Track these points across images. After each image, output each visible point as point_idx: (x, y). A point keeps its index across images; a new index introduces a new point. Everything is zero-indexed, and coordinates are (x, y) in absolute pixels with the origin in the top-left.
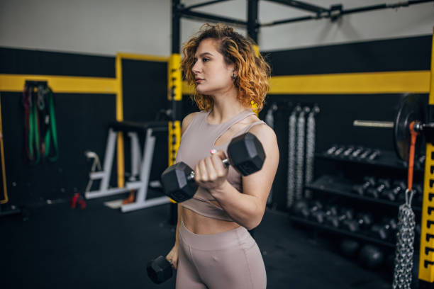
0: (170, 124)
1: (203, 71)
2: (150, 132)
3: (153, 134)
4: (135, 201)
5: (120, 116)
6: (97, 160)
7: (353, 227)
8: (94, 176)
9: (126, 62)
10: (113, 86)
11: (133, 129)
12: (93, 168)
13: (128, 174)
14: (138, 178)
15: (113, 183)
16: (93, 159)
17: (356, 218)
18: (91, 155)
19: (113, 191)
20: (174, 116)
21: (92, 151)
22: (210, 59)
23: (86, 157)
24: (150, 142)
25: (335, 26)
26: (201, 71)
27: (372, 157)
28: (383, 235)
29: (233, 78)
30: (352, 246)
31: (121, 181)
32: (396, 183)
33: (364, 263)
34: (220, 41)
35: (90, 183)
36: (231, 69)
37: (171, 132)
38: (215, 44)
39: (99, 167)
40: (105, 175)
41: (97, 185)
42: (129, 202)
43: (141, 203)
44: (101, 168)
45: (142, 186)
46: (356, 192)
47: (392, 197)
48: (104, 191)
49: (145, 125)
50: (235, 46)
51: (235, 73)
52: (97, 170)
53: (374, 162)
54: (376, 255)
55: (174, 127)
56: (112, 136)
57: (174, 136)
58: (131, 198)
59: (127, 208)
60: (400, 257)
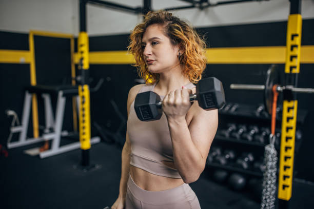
0: (80, 88)
1: (154, 53)
2: (61, 93)
3: (64, 95)
4: (50, 148)
5: (33, 82)
6: (16, 117)
7: (223, 161)
8: (14, 130)
9: (37, 38)
10: (27, 57)
11: (46, 92)
12: (13, 124)
13: (42, 127)
14: (52, 130)
15: (30, 135)
16: (12, 117)
17: (223, 154)
18: (11, 113)
19: (30, 141)
20: (83, 81)
21: (11, 109)
22: (158, 43)
23: (6, 115)
24: (61, 102)
25: (202, 14)
26: (151, 53)
27: (234, 109)
28: (245, 166)
29: (179, 57)
30: (222, 175)
31: (36, 133)
32: (251, 127)
33: (232, 187)
34: (164, 26)
35: (11, 136)
36: (177, 49)
37: (81, 94)
38: (161, 28)
39: (18, 123)
40: (23, 129)
41: (17, 137)
42: (45, 150)
43: (56, 150)
44: (19, 123)
45: (56, 136)
46: (224, 136)
47: (250, 138)
48: (23, 141)
49: (57, 88)
50: (180, 30)
51: (180, 52)
52: (16, 125)
53: (235, 113)
54: (241, 181)
55: (83, 90)
56: (28, 97)
57: (83, 97)
58: (47, 146)
59: (44, 155)
60: (267, 184)
